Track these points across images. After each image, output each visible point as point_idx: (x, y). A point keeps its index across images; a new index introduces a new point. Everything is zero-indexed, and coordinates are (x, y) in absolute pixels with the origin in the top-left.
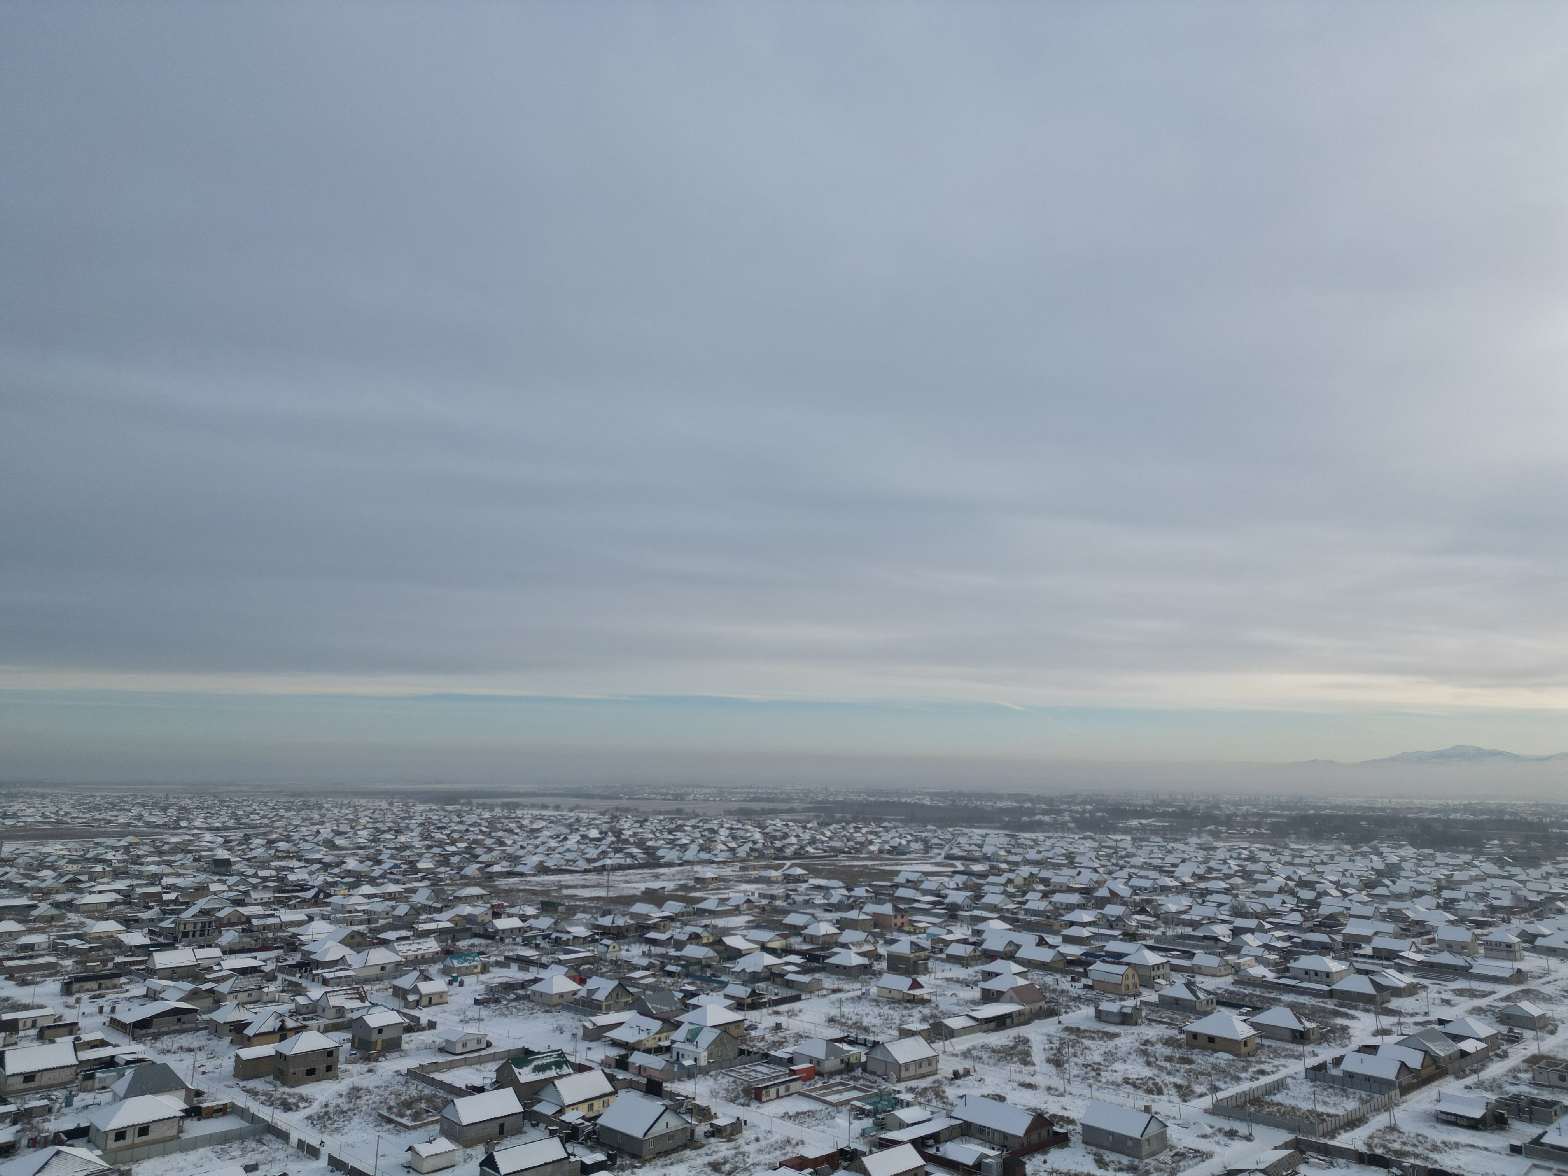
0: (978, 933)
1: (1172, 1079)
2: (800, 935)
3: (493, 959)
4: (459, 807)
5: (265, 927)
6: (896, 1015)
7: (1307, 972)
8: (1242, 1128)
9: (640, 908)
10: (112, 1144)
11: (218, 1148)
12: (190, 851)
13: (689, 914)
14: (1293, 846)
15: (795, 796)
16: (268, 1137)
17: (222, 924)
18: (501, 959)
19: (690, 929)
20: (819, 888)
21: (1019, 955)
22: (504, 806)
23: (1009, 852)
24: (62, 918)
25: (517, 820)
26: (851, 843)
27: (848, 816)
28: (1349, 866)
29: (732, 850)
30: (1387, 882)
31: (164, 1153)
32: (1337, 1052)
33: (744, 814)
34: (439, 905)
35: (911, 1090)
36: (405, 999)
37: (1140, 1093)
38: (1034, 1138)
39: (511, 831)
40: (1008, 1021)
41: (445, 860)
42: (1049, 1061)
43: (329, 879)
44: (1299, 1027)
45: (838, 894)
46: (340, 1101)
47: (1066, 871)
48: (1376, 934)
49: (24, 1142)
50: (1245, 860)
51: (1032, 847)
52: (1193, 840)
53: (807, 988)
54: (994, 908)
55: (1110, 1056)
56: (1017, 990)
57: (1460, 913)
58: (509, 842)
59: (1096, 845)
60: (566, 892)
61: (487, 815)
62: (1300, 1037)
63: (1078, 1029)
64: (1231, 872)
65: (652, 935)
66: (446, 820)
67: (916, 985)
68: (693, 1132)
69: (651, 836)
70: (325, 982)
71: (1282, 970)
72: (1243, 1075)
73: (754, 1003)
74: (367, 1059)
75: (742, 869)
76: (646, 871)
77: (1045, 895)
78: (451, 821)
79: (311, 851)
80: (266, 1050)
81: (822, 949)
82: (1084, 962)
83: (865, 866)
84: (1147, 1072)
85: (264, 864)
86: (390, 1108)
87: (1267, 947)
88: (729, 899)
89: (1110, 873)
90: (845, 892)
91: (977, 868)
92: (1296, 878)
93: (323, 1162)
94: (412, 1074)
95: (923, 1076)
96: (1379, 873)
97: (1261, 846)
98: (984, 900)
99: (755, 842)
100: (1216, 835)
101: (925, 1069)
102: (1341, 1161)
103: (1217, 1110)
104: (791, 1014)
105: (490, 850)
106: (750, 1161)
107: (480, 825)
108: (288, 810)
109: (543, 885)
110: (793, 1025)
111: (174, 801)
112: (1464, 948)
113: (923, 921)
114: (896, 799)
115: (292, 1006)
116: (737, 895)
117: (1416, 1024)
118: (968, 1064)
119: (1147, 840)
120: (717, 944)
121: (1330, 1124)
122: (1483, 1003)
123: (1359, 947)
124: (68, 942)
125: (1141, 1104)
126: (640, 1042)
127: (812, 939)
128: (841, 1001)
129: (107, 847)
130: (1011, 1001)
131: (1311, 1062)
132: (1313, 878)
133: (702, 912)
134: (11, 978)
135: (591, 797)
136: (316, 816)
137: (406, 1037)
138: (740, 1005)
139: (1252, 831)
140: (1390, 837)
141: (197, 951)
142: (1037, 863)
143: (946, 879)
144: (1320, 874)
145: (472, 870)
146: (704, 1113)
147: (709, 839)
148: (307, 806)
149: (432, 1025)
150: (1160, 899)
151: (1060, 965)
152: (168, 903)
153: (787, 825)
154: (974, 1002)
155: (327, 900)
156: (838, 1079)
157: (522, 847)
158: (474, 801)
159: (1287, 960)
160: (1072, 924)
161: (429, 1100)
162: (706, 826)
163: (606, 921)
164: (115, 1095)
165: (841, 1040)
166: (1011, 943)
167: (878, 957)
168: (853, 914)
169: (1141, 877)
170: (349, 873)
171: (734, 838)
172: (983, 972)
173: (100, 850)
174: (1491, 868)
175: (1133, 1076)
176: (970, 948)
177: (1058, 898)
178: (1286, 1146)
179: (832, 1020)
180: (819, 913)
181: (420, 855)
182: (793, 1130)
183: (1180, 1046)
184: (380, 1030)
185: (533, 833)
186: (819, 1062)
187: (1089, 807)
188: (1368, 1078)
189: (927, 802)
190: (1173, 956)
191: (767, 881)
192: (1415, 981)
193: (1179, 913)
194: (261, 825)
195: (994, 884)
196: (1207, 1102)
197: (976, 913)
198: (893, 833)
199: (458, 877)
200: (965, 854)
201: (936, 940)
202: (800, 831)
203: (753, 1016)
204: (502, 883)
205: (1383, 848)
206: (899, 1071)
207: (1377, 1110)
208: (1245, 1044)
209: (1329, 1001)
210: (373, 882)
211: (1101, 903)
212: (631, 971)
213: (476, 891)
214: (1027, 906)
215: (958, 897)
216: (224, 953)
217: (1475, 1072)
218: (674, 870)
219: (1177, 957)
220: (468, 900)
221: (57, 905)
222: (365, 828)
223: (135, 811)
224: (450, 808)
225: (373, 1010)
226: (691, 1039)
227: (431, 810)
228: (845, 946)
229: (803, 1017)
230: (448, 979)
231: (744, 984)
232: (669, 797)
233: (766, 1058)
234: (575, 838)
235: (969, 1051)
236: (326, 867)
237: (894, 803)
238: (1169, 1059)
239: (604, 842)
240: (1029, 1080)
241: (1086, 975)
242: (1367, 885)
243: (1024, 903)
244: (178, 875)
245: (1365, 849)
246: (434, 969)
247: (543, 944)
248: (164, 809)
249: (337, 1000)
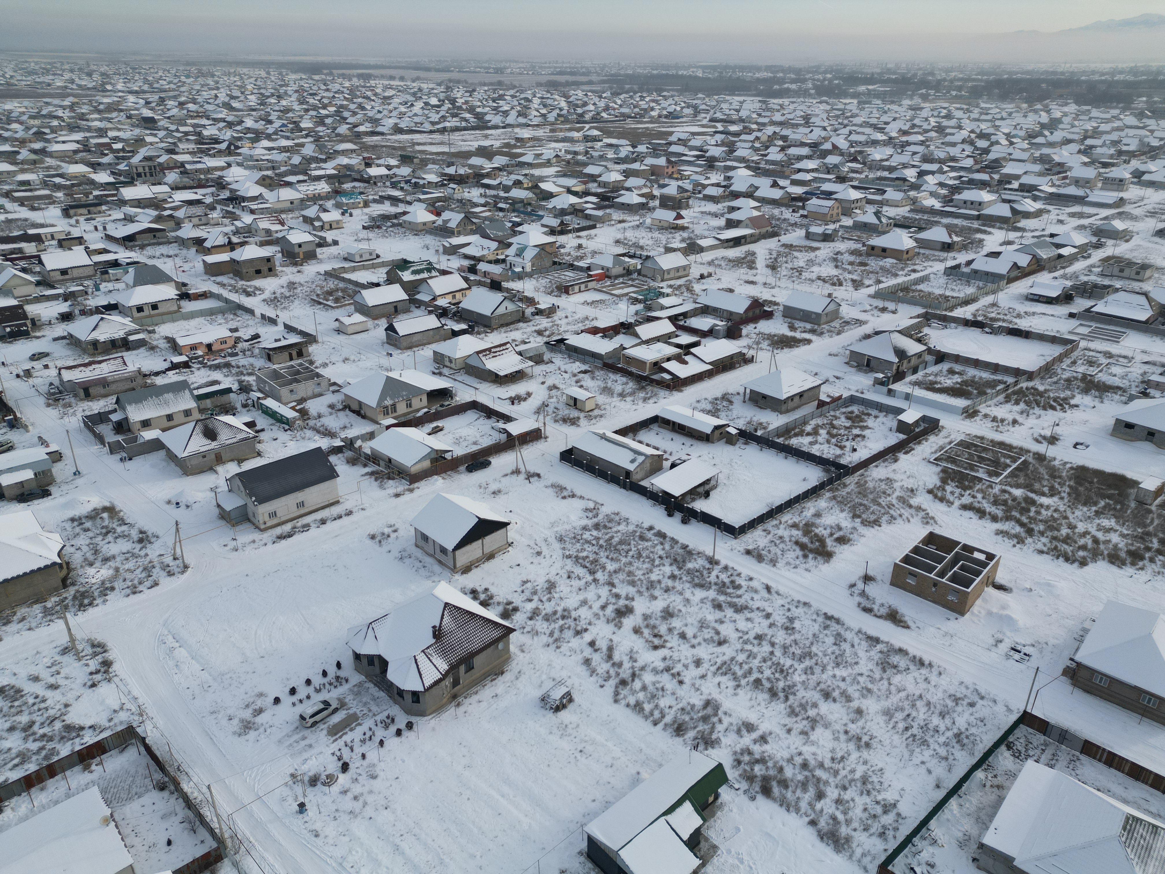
0: (729, 178)
1: (851, 276)
2: (596, 181)
3: (371, 197)
4: (323, 77)
5: (197, 171)
6: (663, 238)
7: (965, 202)
8: (891, 306)
9: (475, 161)
10: (136, 315)
11: (208, 318)
12: (121, 111)
13: (512, 166)
14: (983, 105)
15: (593, 70)
16: (240, 312)
17: (164, 168)
18: (377, 197)
19: (514, 177)
20: (611, 145)
21: (757, 194)
22: (360, 76)
23: (760, 115)
24: (42, 162)
25: (372, 89)
26: (637, 110)
27: (636, 87)
28: (1021, 120)
29: (543, 116)
30: (1047, 133)
31: (174, 321)
32: (970, 256)
33: (552, 86)
34: (324, 157)
35: (671, 286)
36: (313, 225)
37: (827, 285)
38: (750, 314)
39: (368, 98)
40: (743, 241)
41: (321, 121)
42: (767, 266)
43: (235, 135)
44: (949, 241)
45: (625, 151)
46: (283, 290)
47: (803, 130)
48: (1025, 173)
49: (77, 312)
50: (943, 117)
51: (778, 111)
52: (906, 102)
53: (601, 220)
54: (742, 160)
55: (811, 263)
56: (751, 219)
57: (1094, 157)
58: (369, 107)
59: (828, 107)
60: (418, 148)
61: (347, 84)
62: (947, 247)
63: (791, 245)
64: (930, 127)
65: (486, 181)
66: (315, 88)
67: (679, 217)
68: (523, 312)
69: (479, 104)
70: (252, 212)
71: (948, 201)
72: (901, 273)
73: (563, 230)
74: (295, 264)
75: (552, 131)
76: (477, 132)
77: (783, 149)
78: (319, 89)
79: (214, 111)
80: (224, 257)
81: (612, 192)
82: (803, 199)
83: (647, 128)
84: (834, 272)
85: (182, 122)
86: (318, 295)
87: (941, 185)
88: (542, 154)
89: (835, 130)
90: (630, 149)
91: (733, 128)
92: (978, 131)
93: (281, 327)
94: (328, 274)
95: (680, 278)
96: (1043, 126)
97: (958, 106)
98: (735, 154)
99: (561, 109)
100: (925, 98)
101: (681, 273)
102: (953, 325)
103: (877, 295)
104: (589, 238)
105: (355, 114)
106: (562, 329)
107: (343, 92)
108: (188, 77)
109: (400, 142)
110: (590, 245)
111: (95, 68)
112: (1087, 182)
113: (688, 170)
114: (674, 72)
115: (233, 228)
116: (548, 151)
117: (1033, 237)
118: (711, 269)
119: (869, 103)
120: (535, 187)
121: (952, 302)
122: (1085, 222)
123: (1010, 183)
124: (54, 179)
125: (826, 292)
126: (484, 256)
127: (604, 185)
128: (625, 229)
129: (56, 106)
130: (747, 227)
131: (950, 263)
132: (991, 131)
133: (522, 165)
134: (22, 205)
135: (427, 69)
136: (211, 82)
137: (319, 250)
138: (552, 232)
139: (954, 93)
140: (1061, 96)
141: (152, 187)
142: (780, 124)
143: (708, 138)
144: (997, 128)
145: (343, 129)
146: (531, 301)
147: (525, 107)
148: (201, 74)
149: (335, 243)
150: (869, 150)
151: (786, 201)
152: (118, 151)
153: (586, 95)
154: (720, 228)
155: (238, 151)
156: (621, 280)
157: (379, 112)
158: (335, 72)
159: (953, 194)
160: (799, 170)
161: (344, 290)
162: (522, 96)
163: (451, 170)
164: (127, 285)
165: (623, 255)
166: (752, 185)
167: (653, 197)
168: (636, 166)
169: (858, 133)
170: (248, 130)
171: (545, 106)
172: (729, 207)
173: (51, 108)
174: (1131, 120)
175: (824, 275)
176: (721, 190)
177: (793, 151)
178: (918, 316)
179: (618, 242)
180: (610, 165)
181: (301, 117)
182: (590, 311)
183: (861, 255)
184: (300, 246)
185: (386, 100)
186: (608, 269)
187: (829, 76)
188: (987, 274)
189: (700, 74)
190: (870, 193)
191: (571, 140)
192: (1043, 207)
193: (882, 160)
194: (170, 90)
195: (745, 141)
196: (872, 290)
197: (729, 163)
198: (670, 101)
199: (333, 135)
200: (725, 117)
201: (697, 184)
202: (596, 100)
203: (562, 239)
204: (367, 140)
205: (1053, 106)
206: (663, 274)
207: (987, 294)
208: (907, 253)
209: (975, 222)
210: (269, 137)
211: (825, 154)
212: (472, 207)
213: (349, 146)
214: (768, 158)
215: (715, 152)
216: (172, 189)
217: (1063, 268)
218: (499, 131)
219: (873, 194)
220: (344, 153)
221: (34, 152)
222: (252, 94)
223: (67, 76)
224: (316, 77)
225: (291, 232)
226: (520, 253)
227: (301, 79)
228: (628, 189)
229: (597, 239)
230: (341, 211)
231: (555, 216)
232: (491, 70)
233: (572, 267)
234: (419, 105)
235: (713, 261)
236: (230, 125)
237: (673, 75)
238: (851, 263)
239: (443, 108)
240: (751, 279)
241: (803, 208)
242: (1031, 136)
243: (766, 155)
244: (119, 130)
245: (1039, 106)
246: (329, 204)
247: (406, 187)
248: (90, 74)
249: (264, 224)
